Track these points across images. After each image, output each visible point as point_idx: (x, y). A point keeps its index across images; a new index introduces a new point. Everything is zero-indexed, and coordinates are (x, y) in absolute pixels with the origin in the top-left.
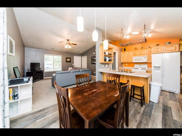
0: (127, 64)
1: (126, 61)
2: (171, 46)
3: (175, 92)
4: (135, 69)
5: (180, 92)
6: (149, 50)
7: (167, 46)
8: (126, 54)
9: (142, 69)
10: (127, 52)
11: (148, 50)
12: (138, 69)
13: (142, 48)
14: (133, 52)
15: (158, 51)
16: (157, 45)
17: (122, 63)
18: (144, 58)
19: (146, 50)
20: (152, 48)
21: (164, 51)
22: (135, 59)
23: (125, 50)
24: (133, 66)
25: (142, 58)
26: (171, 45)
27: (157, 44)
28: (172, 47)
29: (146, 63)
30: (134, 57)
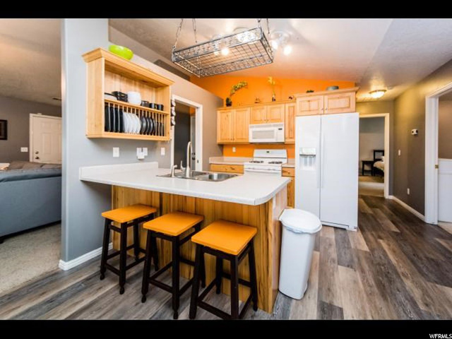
0: (234, 149)
1: (230, 137)
2: (338, 95)
3: (346, 228)
4: (255, 162)
5: (356, 226)
6: (289, 107)
7: (331, 96)
8: (230, 117)
9: (273, 163)
10: (235, 110)
11: (287, 106)
12: (262, 162)
13: (274, 100)
14: (249, 109)
15: (310, 111)
16: (308, 92)
17: (222, 146)
18: (276, 129)
19: (283, 105)
20: (298, 100)
21: (323, 109)
22: (253, 132)
23: (229, 104)
24: (252, 155)
25: (273, 131)
26: (340, 93)
27: (309, 90)
28: (341, 100)
29: (283, 143)
30: (251, 127)
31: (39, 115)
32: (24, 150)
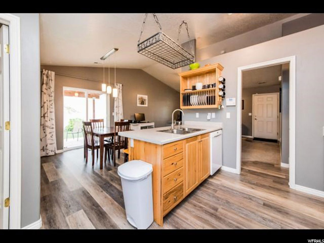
31: (257, 94)
32: (250, 114)
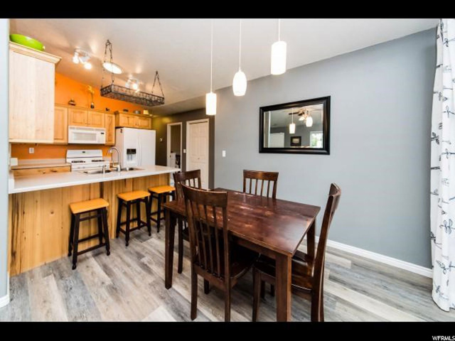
7: (140, 117)
9: (95, 161)
11: (107, 115)
13: (93, 107)
14: (66, 109)
15: (129, 124)
16: (125, 110)
18: (98, 133)
19: (103, 114)
20: (120, 115)
21: (136, 125)
25: (95, 134)
29: (103, 145)
30: (71, 128)
